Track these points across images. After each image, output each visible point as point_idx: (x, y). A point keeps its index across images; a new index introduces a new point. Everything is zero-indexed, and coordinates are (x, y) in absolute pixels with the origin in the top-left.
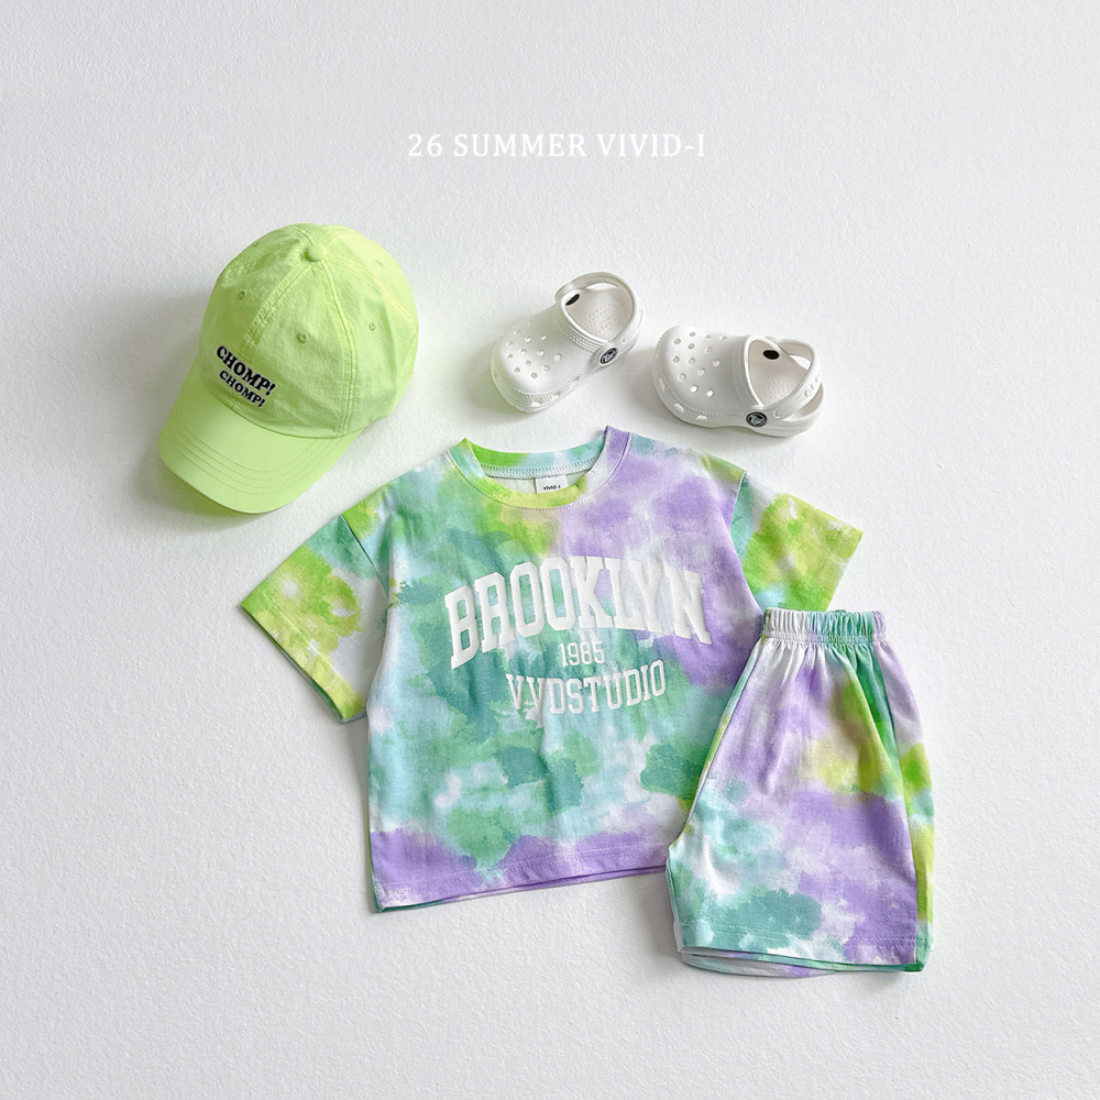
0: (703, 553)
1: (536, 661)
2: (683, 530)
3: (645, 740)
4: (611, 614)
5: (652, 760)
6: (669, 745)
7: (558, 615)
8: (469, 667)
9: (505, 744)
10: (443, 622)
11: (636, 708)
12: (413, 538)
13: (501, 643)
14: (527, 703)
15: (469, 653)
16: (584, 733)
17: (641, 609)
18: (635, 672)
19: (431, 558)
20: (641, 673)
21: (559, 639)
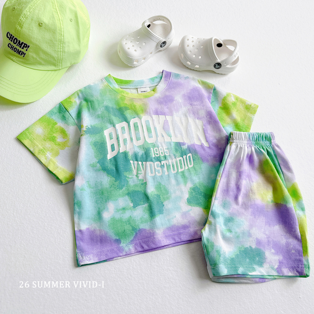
0: (203, 113)
1: (142, 155)
2: (194, 105)
3: (187, 185)
4: (170, 136)
5: (191, 193)
6: (197, 187)
7: (150, 137)
8: (115, 159)
9: (131, 189)
10: (104, 141)
11: (183, 172)
12: (91, 109)
13: (128, 149)
14: (139, 172)
15: (115, 153)
16: (163, 183)
17: (181, 134)
18: (181, 158)
19: (98, 117)
20: (183, 159)
21: (151, 147)
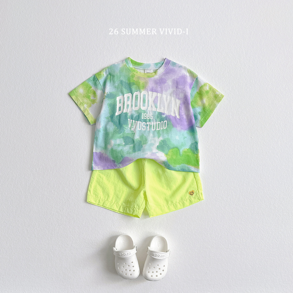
0: (181, 96)
1: (136, 117)
2: (178, 88)
4: (156, 107)
5: (160, 143)
6: (165, 140)
7: (144, 106)
8: (120, 116)
9: (125, 135)
10: (115, 104)
11: (159, 131)
12: (112, 81)
13: (128, 111)
14: (132, 126)
15: (120, 112)
16: (145, 135)
17: (164, 107)
18: (160, 122)
19: (115, 87)
20: (161, 123)
21: (143, 112)
